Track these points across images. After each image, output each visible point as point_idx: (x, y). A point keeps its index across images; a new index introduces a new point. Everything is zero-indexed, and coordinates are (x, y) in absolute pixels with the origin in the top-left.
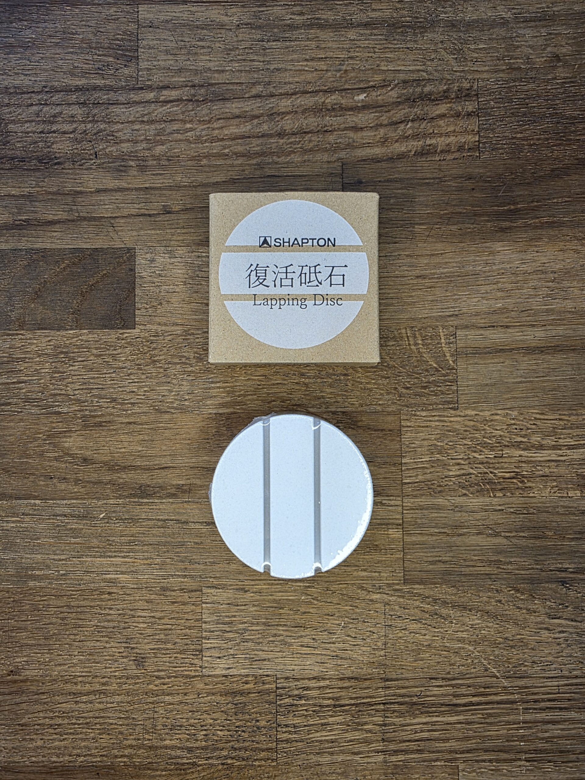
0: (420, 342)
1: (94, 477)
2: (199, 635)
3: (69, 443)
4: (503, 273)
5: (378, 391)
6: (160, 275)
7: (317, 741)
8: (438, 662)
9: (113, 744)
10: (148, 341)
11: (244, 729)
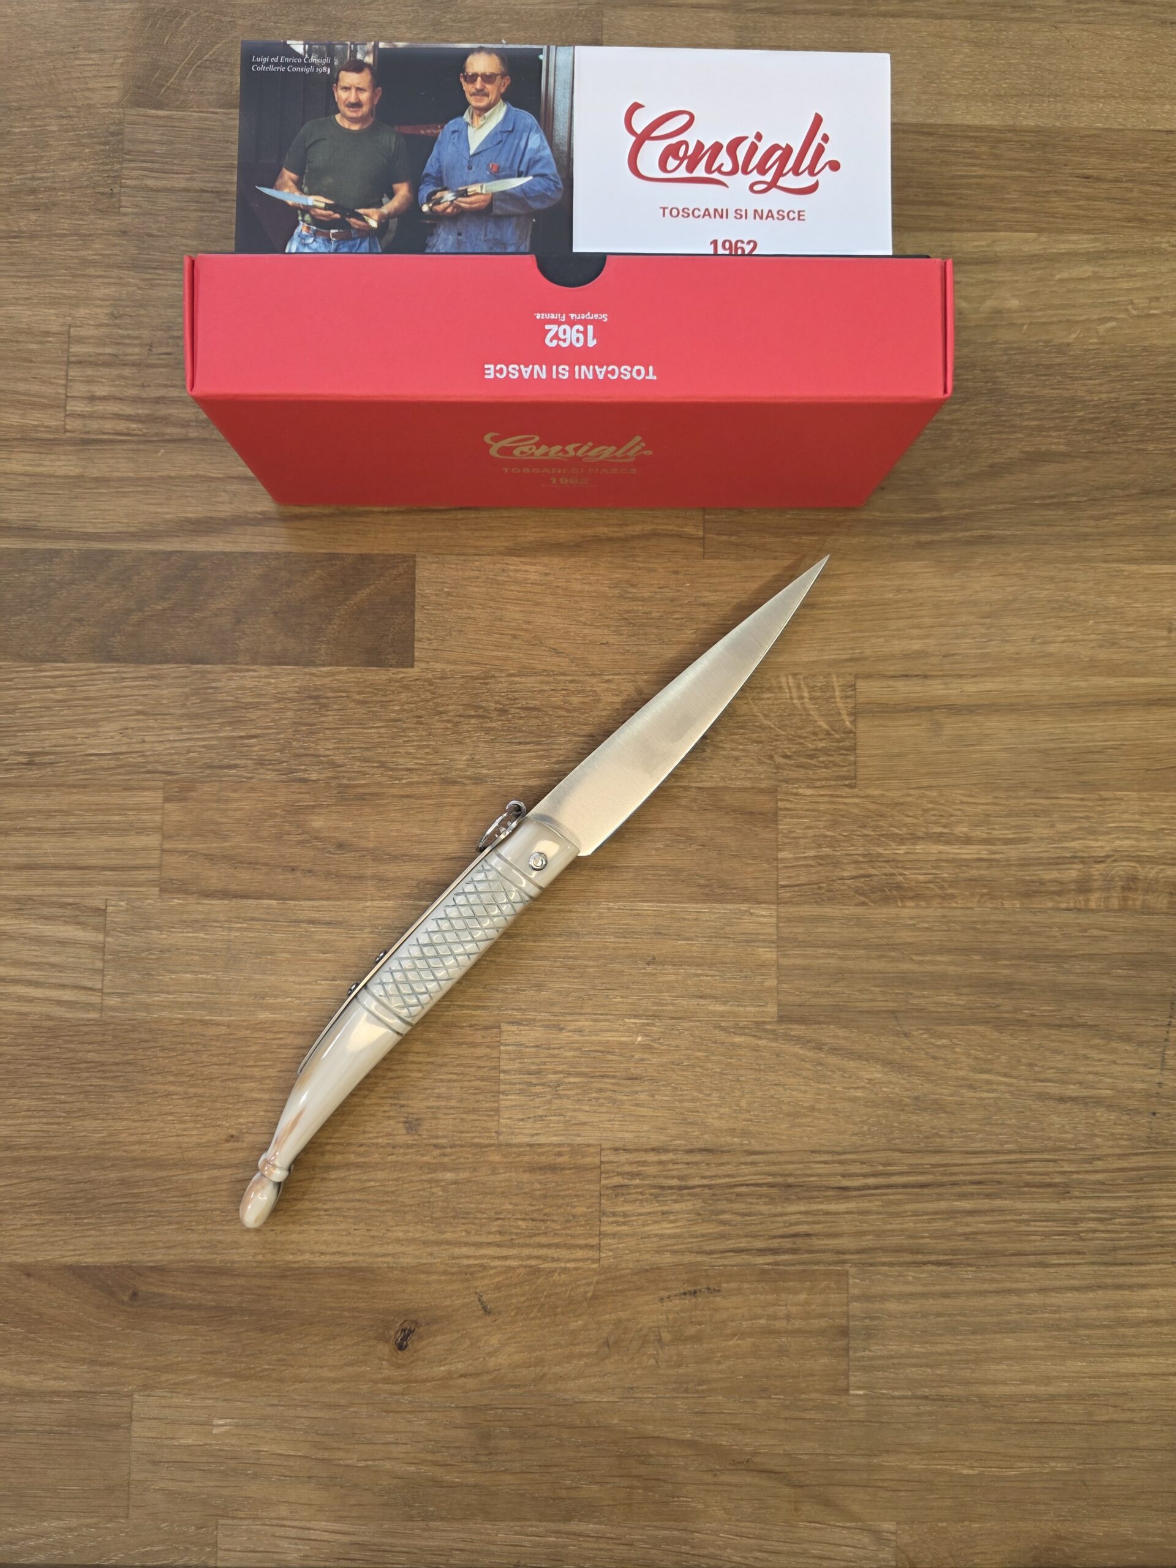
0: (806, 694)
1: (353, 870)
2: (495, 1088)
3: (317, 822)
4: (921, 604)
5: (747, 760)
6: (449, 594)
7: (656, 1235)
8: (824, 1131)
9: (373, 1237)
10: (431, 685)
11: (555, 1218)
